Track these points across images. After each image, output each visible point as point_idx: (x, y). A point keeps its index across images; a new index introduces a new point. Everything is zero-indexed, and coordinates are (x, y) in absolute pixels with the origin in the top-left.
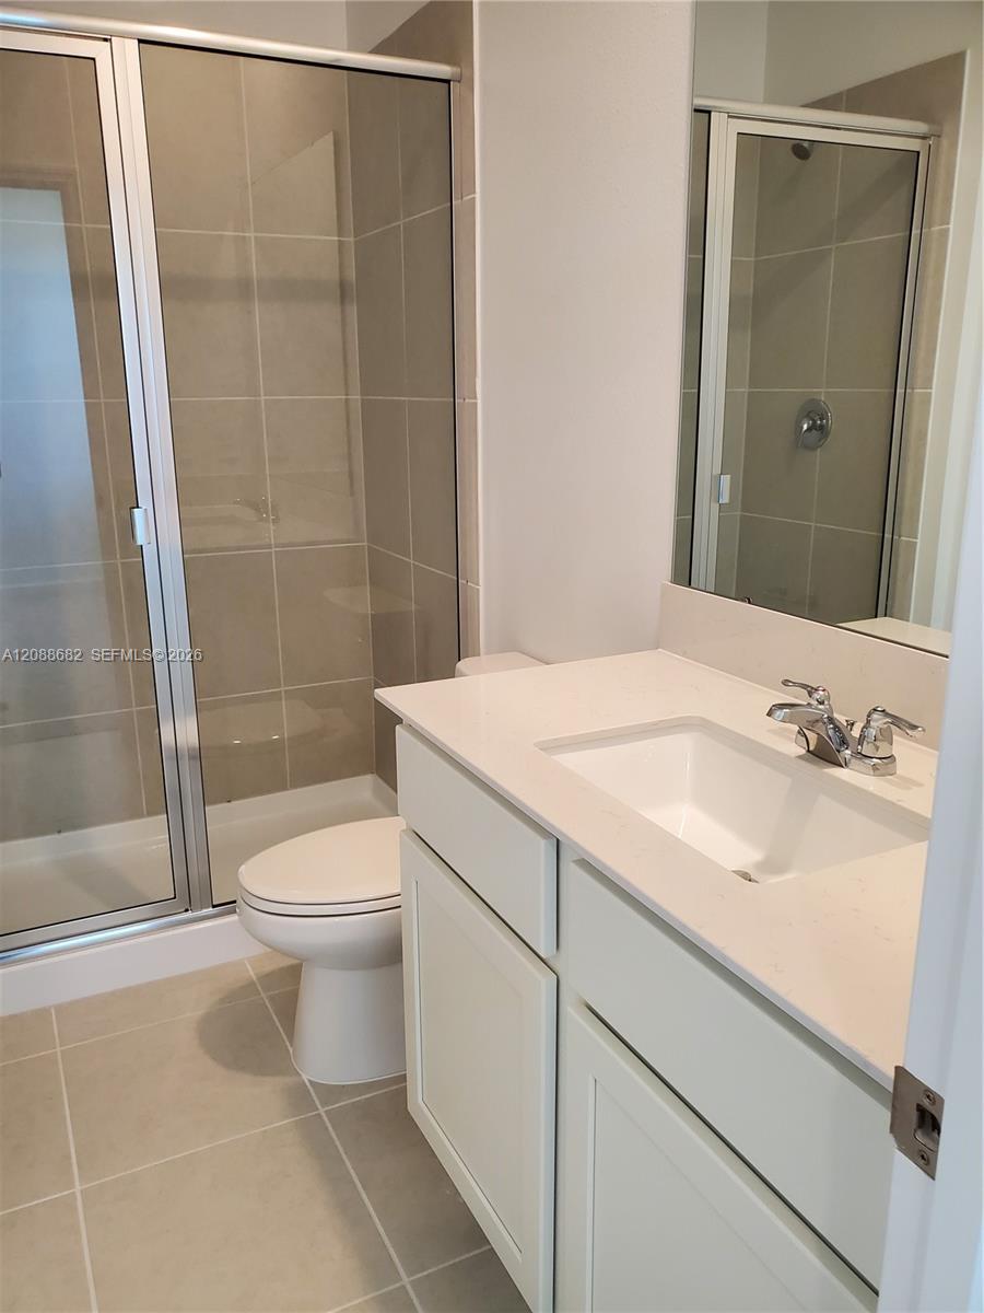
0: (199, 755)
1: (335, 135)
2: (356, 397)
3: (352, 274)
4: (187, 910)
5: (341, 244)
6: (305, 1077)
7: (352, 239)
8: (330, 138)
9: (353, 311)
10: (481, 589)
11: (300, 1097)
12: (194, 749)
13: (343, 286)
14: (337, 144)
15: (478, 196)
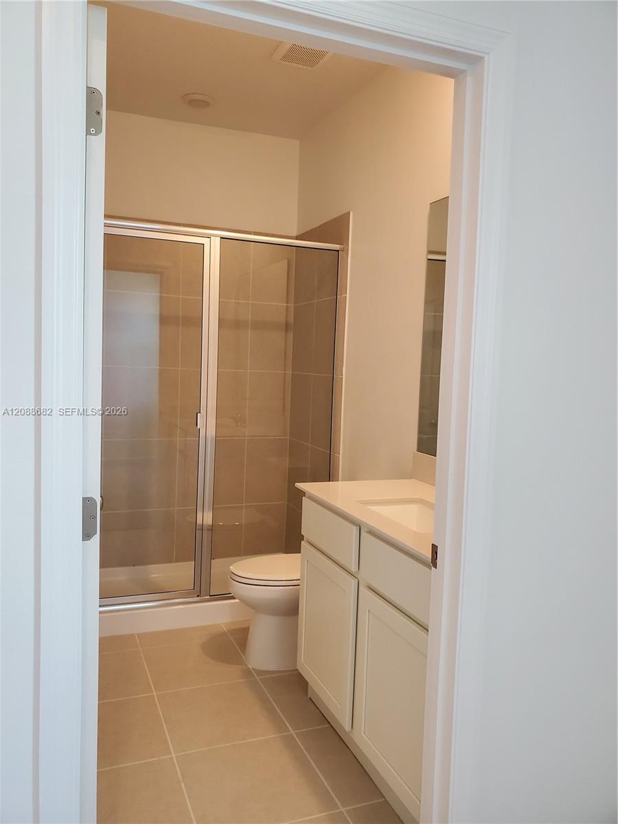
0: (212, 528)
1: (288, 262)
2: (289, 372)
3: (291, 320)
4: (198, 596)
5: (287, 308)
6: (250, 666)
7: (293, 305)
8: (286, 261)
9: (291, 335)
10: (341, 456)
11: (248, 673)
12: (209, 526)
13: (287, 324)
14: (289, 265)
15: (348, 295)
